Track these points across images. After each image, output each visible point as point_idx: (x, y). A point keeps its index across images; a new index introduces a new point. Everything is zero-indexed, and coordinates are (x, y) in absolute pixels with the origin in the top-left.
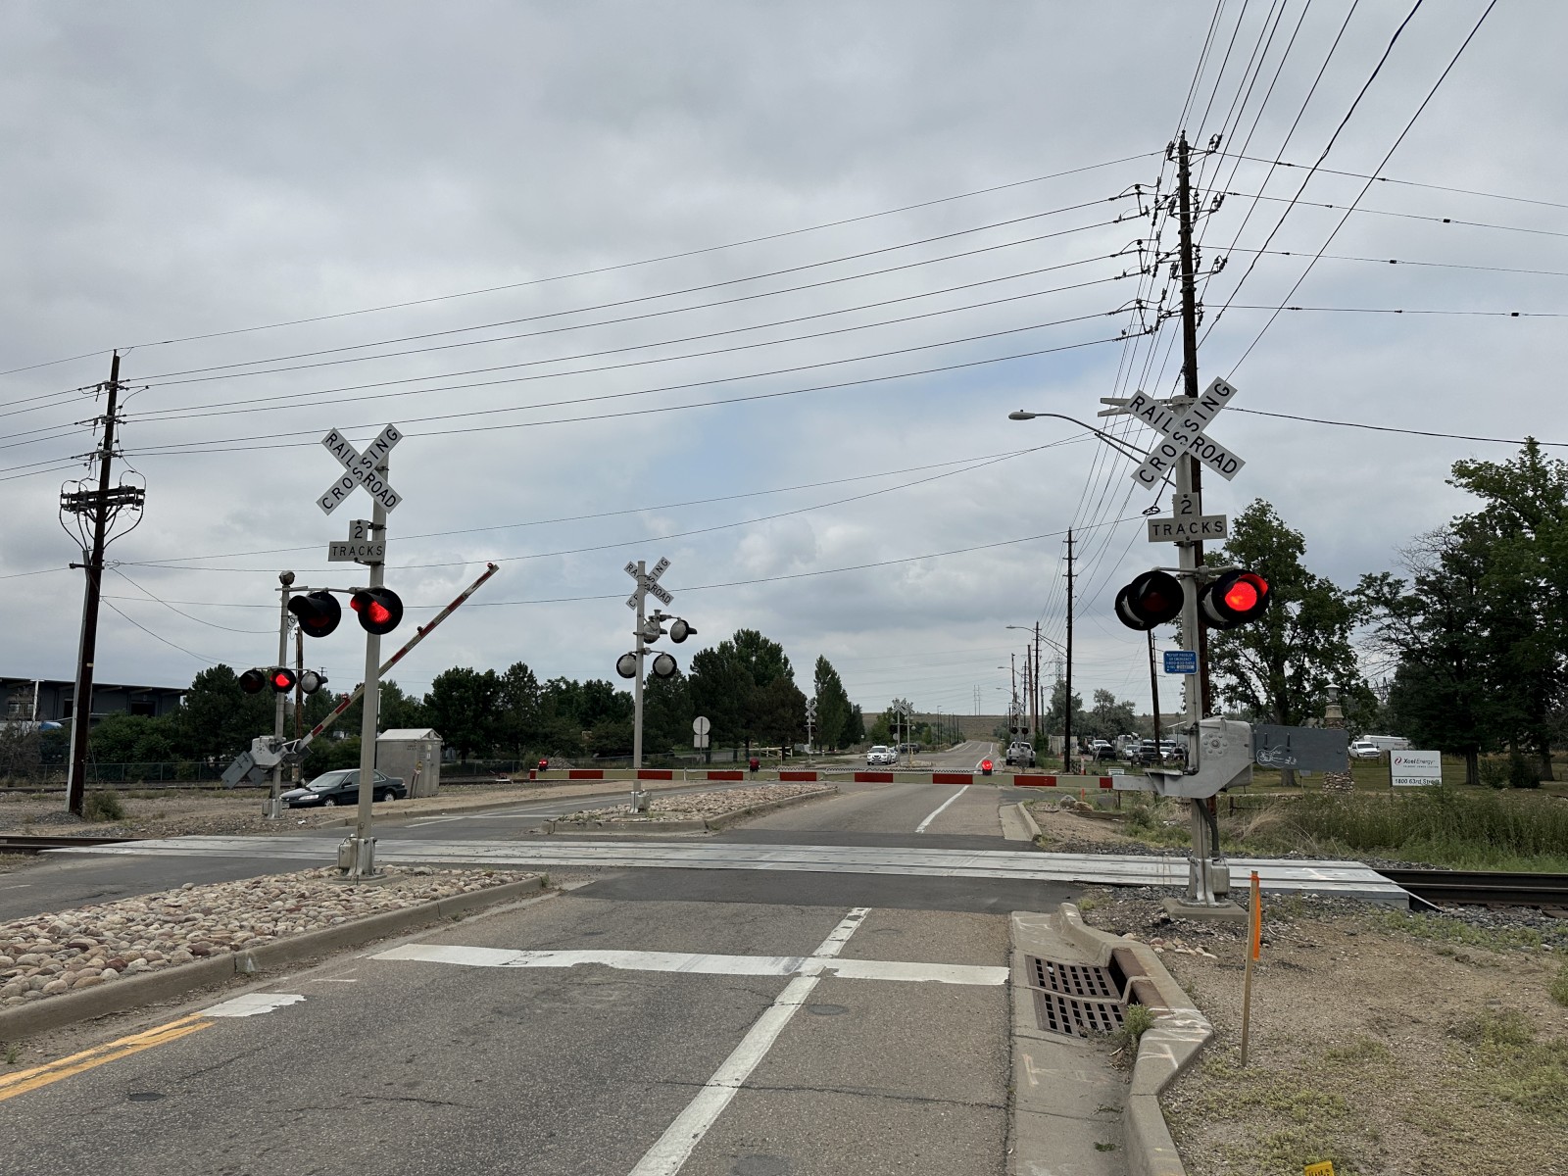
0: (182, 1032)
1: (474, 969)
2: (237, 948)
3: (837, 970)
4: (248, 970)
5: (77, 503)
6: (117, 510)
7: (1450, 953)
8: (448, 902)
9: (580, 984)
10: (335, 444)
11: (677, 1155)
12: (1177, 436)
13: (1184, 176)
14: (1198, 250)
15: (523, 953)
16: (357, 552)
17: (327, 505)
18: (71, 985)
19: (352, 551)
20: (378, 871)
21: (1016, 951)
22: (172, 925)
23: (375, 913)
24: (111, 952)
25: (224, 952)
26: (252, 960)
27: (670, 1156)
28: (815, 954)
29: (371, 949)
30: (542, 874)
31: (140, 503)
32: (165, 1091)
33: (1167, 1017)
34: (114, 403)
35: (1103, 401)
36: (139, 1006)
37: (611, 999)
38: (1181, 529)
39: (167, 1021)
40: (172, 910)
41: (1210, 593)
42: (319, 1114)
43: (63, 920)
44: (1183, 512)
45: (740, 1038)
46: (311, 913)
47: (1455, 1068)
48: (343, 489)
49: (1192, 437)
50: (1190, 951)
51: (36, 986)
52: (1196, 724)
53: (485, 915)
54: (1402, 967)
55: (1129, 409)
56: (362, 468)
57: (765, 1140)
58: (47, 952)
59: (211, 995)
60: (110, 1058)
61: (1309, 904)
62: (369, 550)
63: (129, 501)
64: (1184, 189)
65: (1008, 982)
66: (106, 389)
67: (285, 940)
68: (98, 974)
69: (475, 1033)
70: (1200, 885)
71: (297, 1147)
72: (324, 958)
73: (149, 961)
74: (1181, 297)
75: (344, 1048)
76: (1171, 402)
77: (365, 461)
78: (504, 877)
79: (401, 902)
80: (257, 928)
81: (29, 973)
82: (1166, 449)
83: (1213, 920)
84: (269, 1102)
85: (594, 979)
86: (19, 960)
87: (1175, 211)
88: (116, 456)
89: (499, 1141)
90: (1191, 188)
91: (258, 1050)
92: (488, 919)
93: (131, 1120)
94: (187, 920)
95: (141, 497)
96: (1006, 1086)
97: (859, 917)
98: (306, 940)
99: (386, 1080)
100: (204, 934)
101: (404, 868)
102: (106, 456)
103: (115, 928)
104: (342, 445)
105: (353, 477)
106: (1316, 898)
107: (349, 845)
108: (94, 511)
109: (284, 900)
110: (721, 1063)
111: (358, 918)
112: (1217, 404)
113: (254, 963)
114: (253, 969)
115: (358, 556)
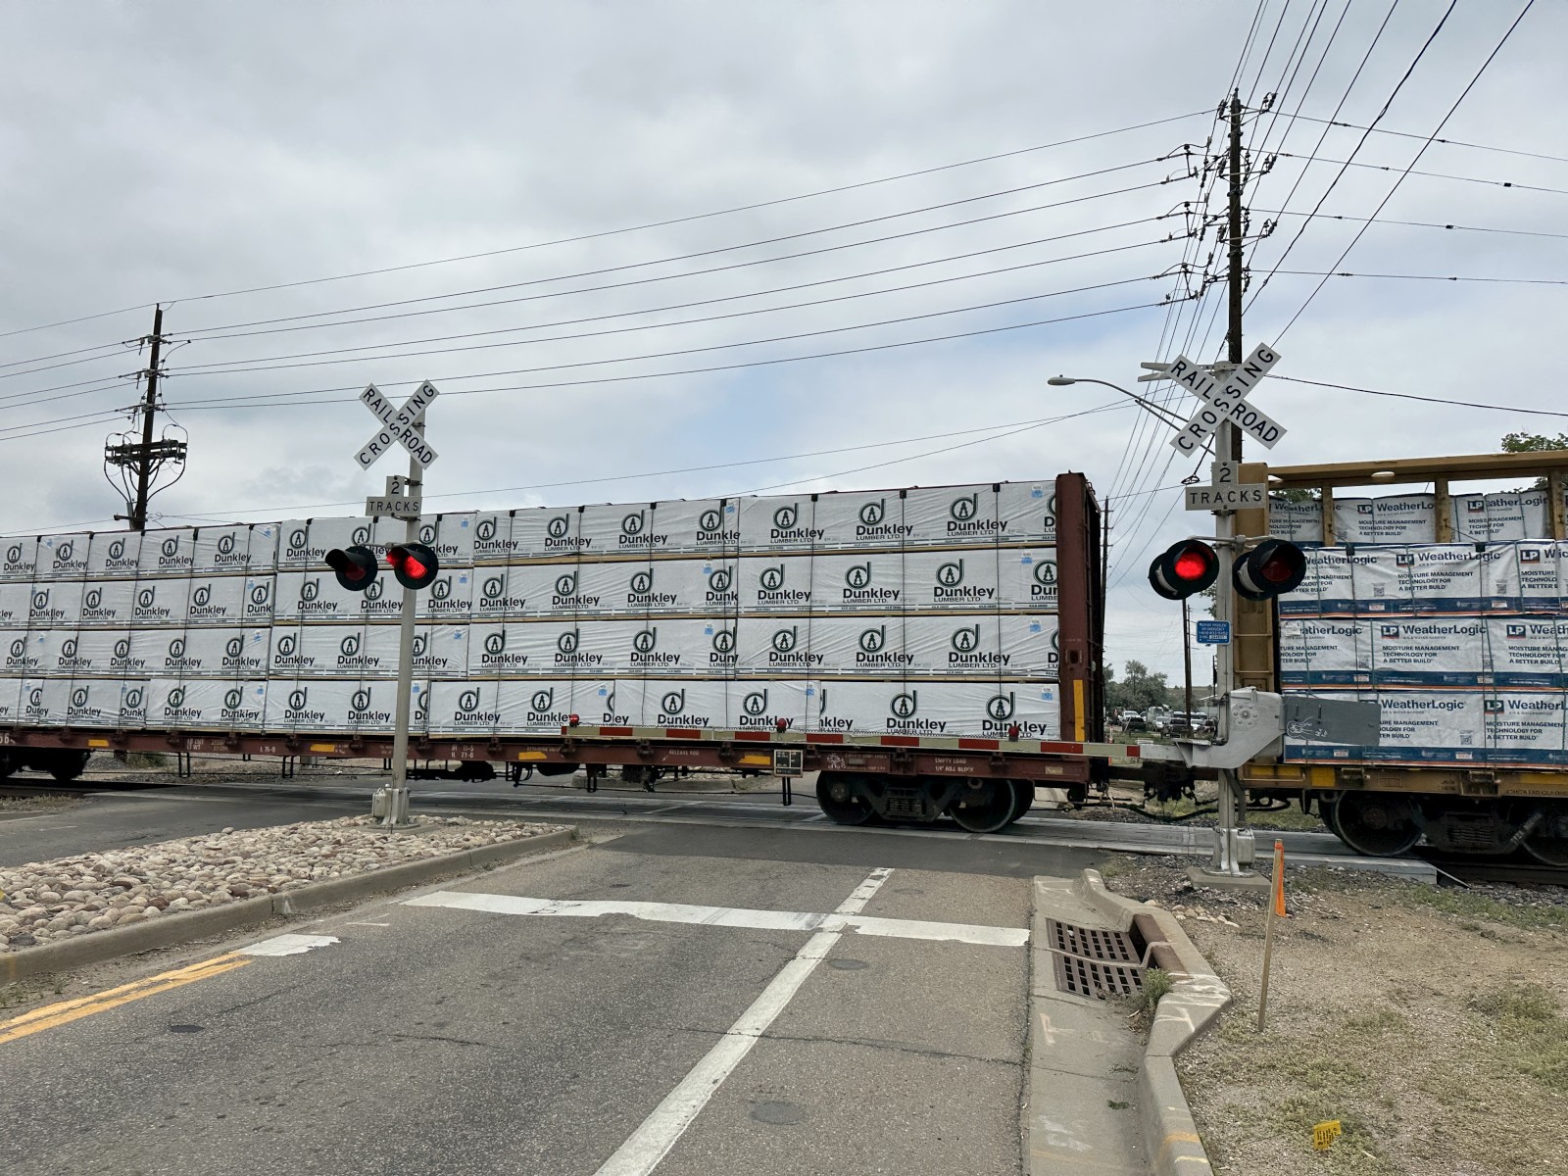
0: (221, 969)
1: (505, 916)
2: (274, 890)
3: (858, 927)
4: (285, 912)
5: (121, 455)
6: (160, 463)
7: (1476, 929)
8: (480, 851)
9: (606, 933)
10: (373, 400)
11: (697, 1099)
12: (1218, 403)
13: (1236, 135)
14: (1247, 213)
15: (552, 902)
16: (394, 507)
17: (364, 460)
18: (115, 921)
19: (389, 506)
20: (411, 821)
21: (1037, 914)
22: (211, 867)
23: (408, 861)
24: (153, 891)
25: (262, 894)
26: (289, 902)
27: (690, 1100)
28: (837, 911)
29: (403, 896)
30: (572, 827)
31: (182, 456)
32: (204, 1024)
33: (1185, 982)
34: (157, 358)
35: (1144, 365)
36: (180, 943)
37: (636, 948)
38: (1218, 497)
39: (207, 958)
40: (212, 853)
41: (1246, 563)
42: (351, 1049)
43: (107, 859)
44: (1222, 481)
45: (762, 989)
46: (346, 859)
47: (1475, 1040)
48: (380, 445)
49: (1233, 404)
50: (1212, 919)
51: (82, 921)
52: (1227, 695)
53: (516, 865)
54: (1426, 940)
55: (1170, 375)
56: (399, 424)
57: (783, 1087)
58: (93, 889)
59: (249, 934)
60: (152, 991)
61: (1335, 877)
62: (406, 506)
63: (172, 454)
64: (1235, 149)
65: (1028, 944)
66: (149, 342)
67: (320, 884)
68: (141, 912)
69: (503, 978)
70: (1225, 854)
71: (330, 1081)
72: (358, 902)
73: (190, 901)
74: (1227, 261)
75: (376, 989)
76: (1213, 367)
77: (402, 417)
78: (535, 829)
79: (434, 851)
80: (294, 872)
81: (73, 910)
82: (1207, 416)
83: (1236, 890)
84: (304, 1037)
85: (620, 929)
86: (65, 896)
87: (1224, 173)
88: (159, 410)
89: (524, 1080)
90: (1242, 148)
91: (294, 988)
92: (518, 869)
93: (172, 1050)
94: (226, 863)
95: (183, 451)
96: (1022, 1044)
97: (881, 877)
98: (341, 885)
99: (417, 1019)
100: (243, 877)
101: (437, 818)
102: (150, 410)
103: (158, 869)
104: (380, 400)
105: (390, 433)
106: (1341, 871)
107: (384, 795)
108: (138, 464)
109: (320, 847)
110: (742, 1013)
111: (392, 865)
112: (1259, 370)
113: (290, 905)
114: (290, 911)
115: (394, 511)
